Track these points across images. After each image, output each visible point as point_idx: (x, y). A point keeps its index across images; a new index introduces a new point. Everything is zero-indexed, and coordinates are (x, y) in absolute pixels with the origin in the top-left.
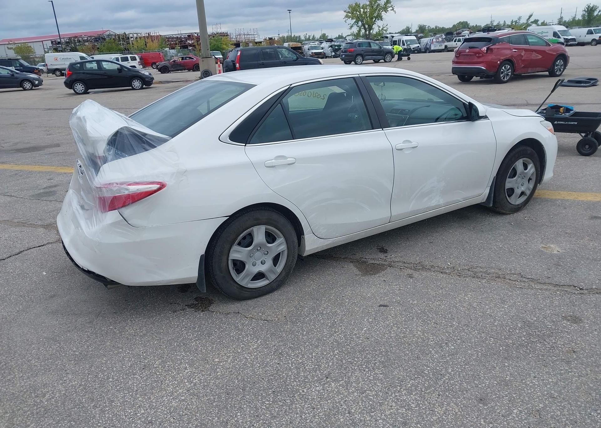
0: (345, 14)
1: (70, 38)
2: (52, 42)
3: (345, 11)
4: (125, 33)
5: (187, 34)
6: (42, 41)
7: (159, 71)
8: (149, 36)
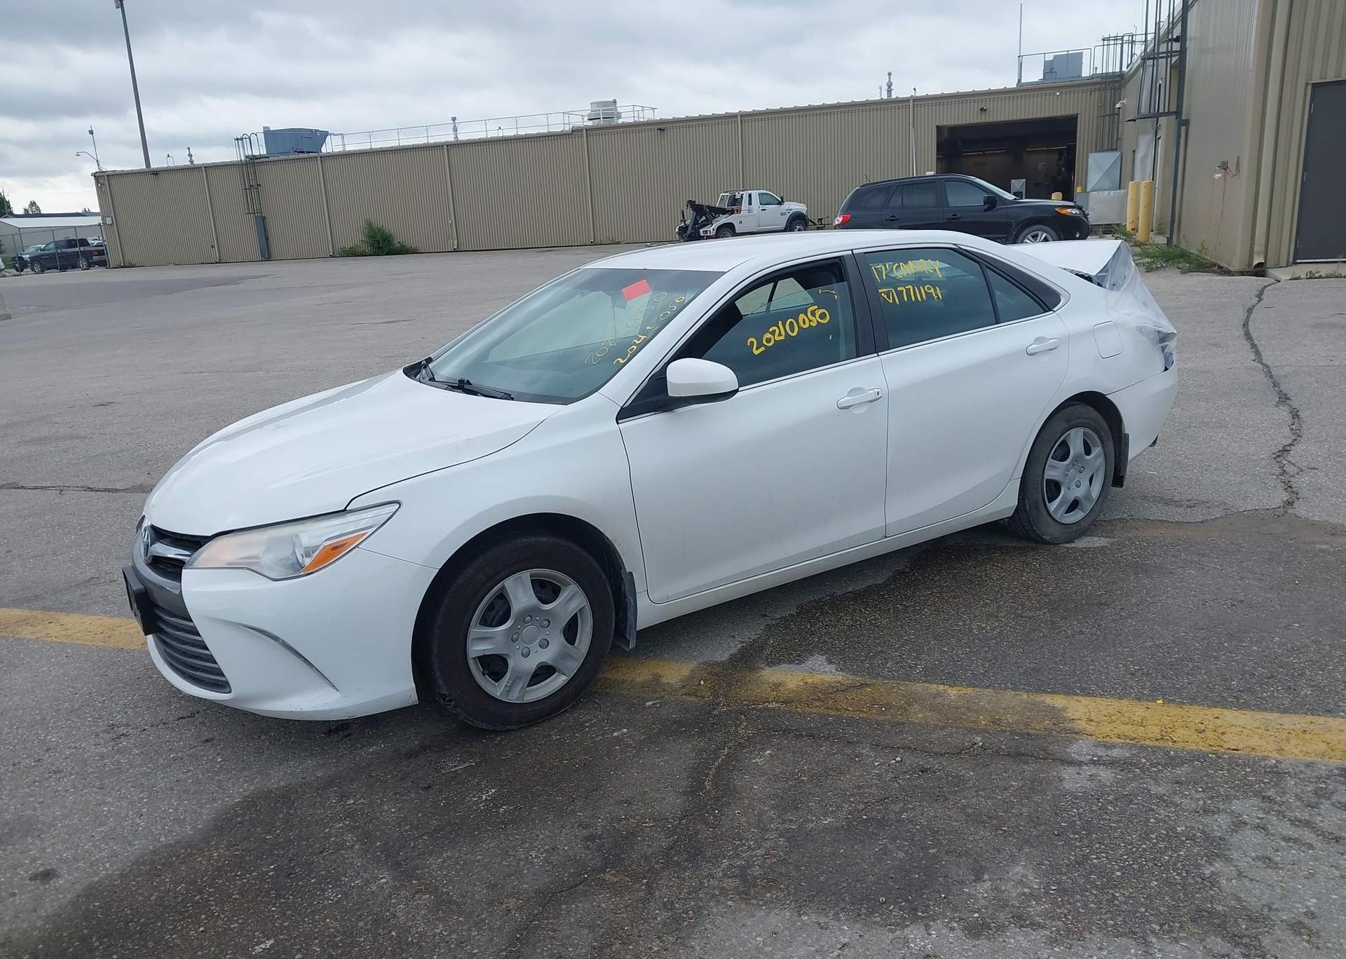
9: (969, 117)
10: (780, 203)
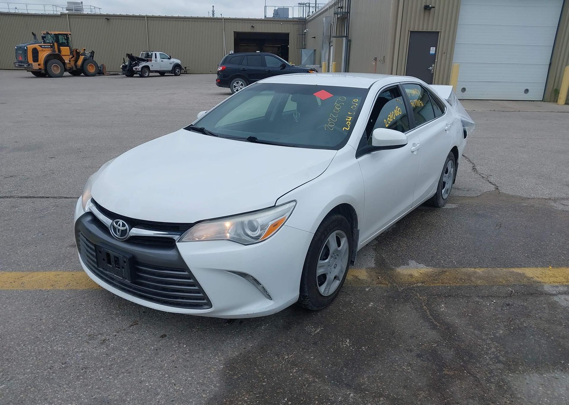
9: (246, 29)
10: (169, 59)
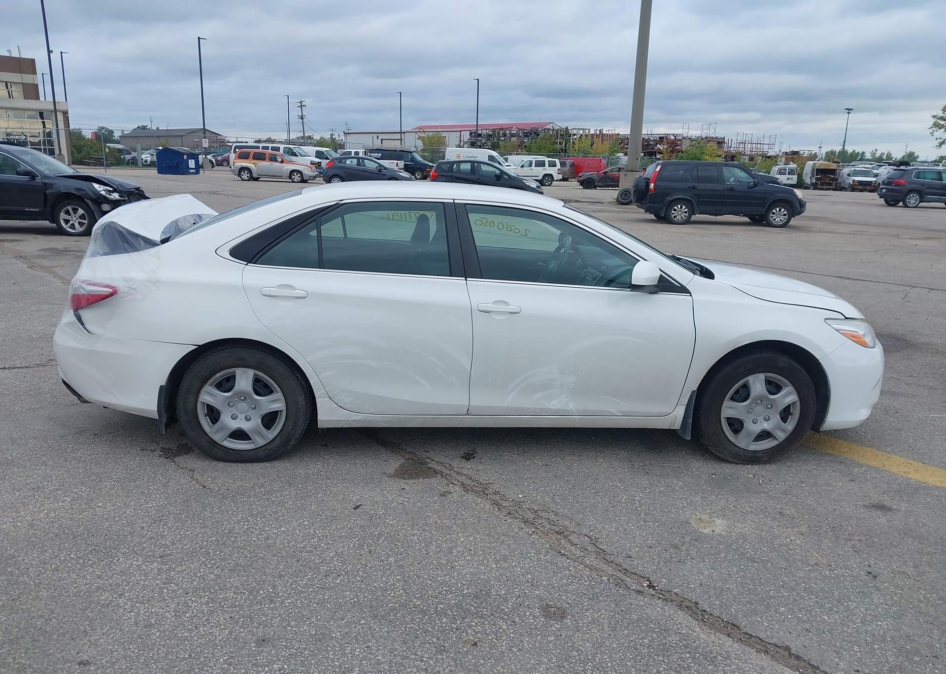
0: (934, 120)
1: (494, 131)
2: (471, 134)
3: (934, 117)
4: (567, 129)
5: (660, 136)
6: (461, 131)
7: (581, 184)
8: (601, 136)
